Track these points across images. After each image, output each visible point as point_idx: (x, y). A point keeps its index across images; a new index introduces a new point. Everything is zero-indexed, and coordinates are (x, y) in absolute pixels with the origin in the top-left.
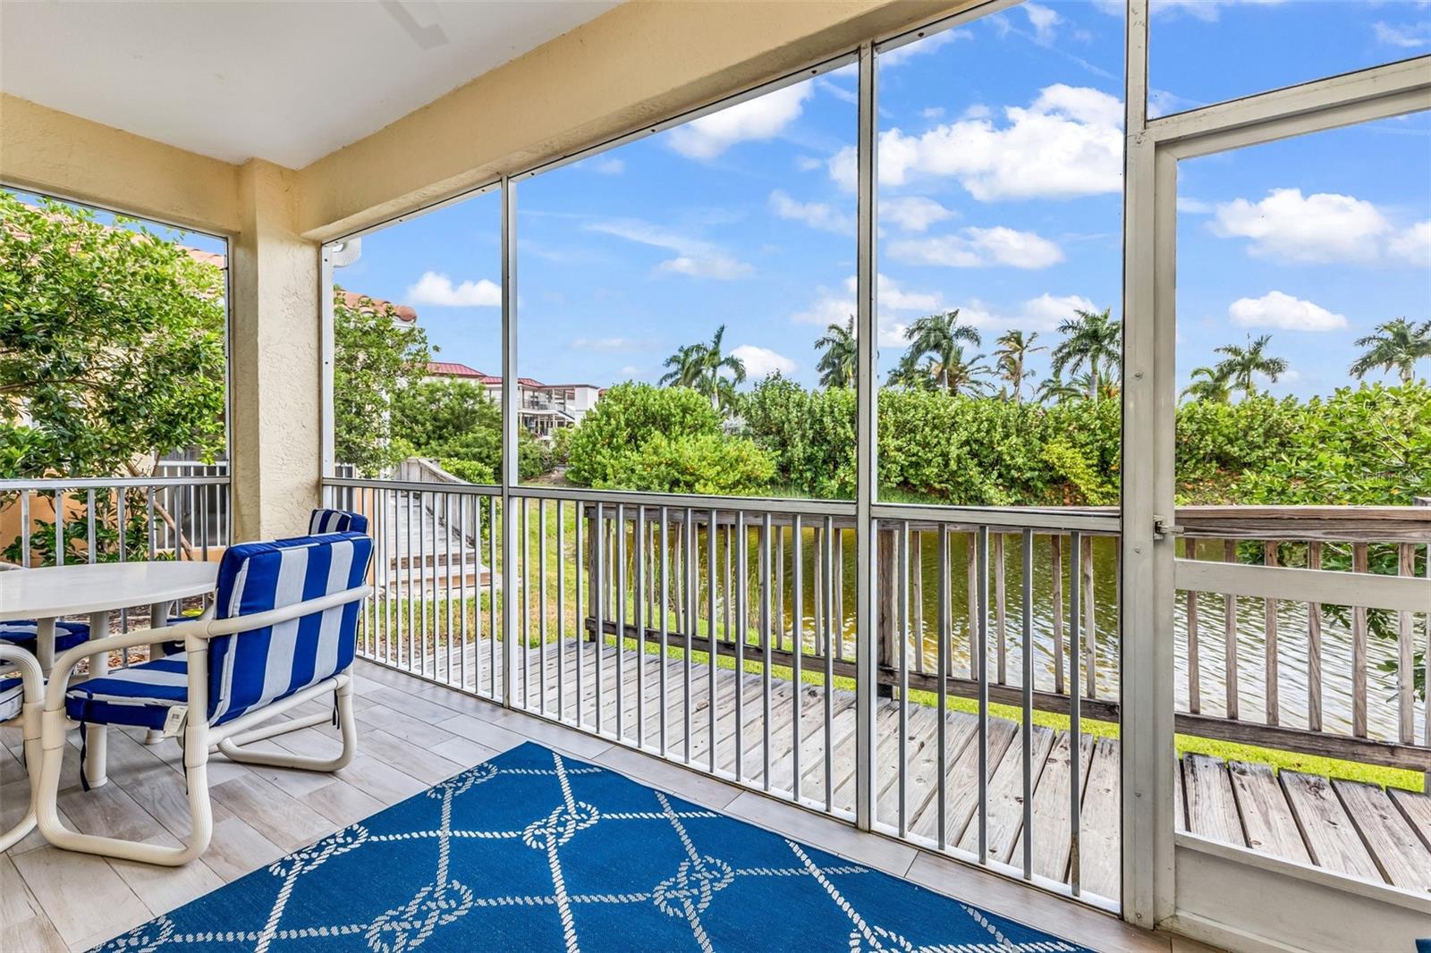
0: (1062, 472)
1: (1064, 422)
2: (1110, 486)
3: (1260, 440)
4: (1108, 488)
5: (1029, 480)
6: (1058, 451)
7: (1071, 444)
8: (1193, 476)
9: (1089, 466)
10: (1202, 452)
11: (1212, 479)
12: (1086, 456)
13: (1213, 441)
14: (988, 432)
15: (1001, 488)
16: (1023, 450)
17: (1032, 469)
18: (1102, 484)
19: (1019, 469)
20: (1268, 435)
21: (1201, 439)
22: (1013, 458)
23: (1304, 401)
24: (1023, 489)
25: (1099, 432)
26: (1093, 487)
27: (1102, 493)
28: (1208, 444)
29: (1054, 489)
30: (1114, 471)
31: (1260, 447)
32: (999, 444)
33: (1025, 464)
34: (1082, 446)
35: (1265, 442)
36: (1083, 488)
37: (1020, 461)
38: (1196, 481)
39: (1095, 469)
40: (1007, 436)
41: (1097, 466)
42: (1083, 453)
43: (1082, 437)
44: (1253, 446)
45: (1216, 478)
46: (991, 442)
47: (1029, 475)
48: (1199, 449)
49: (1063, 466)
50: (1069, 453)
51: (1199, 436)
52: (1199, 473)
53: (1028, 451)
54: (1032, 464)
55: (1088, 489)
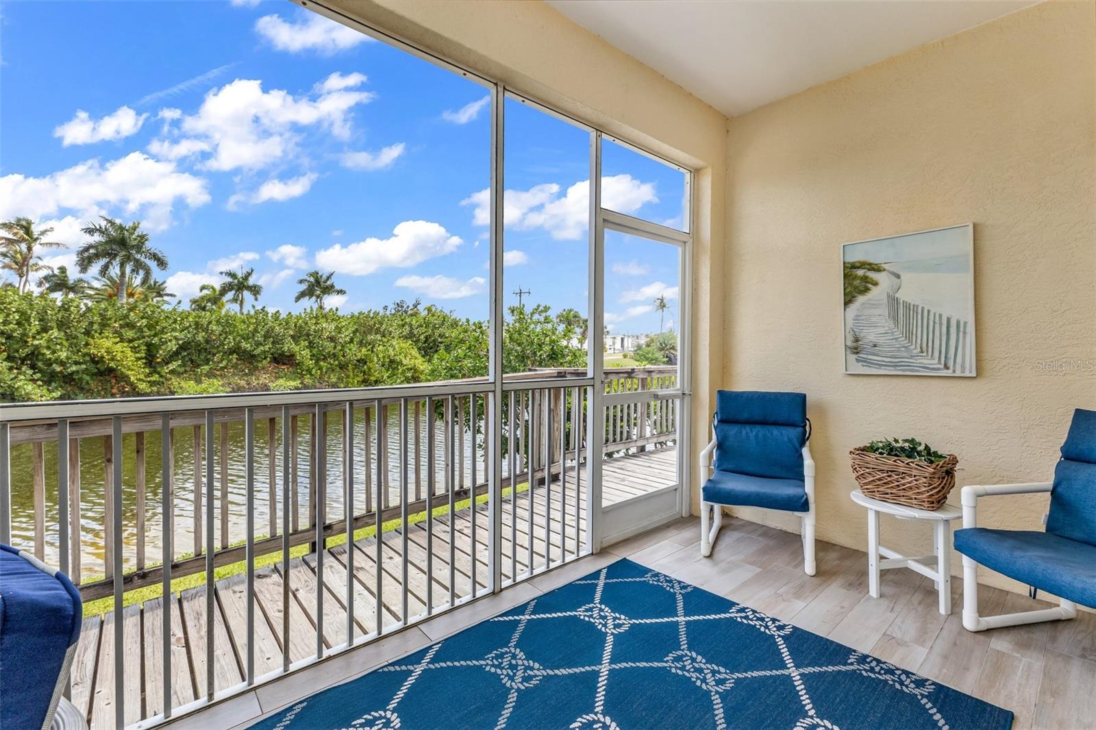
0: (112, 364)
1: (110, 319)
2: (157, 376)
3: (261, 339)
4: (155, 378)
5: (73, 373)
6: (106, 345)
7: (118, 339)
8: (221, 365)
9: (138, 359)
10: (226, 347)
11: (232, 367)
12: (135, 350)
13: (234, 339)
14: (19, 323)
15: (40, 383)
16: (65, 343)
17: (76, 363)
18: (150, 374)
19: (62, 363)
20: (266, 337)
21: (225, 339)
22: (54, 352)
23: (283, 315)
24: (65, 383)
25: (145, 329)
26: (142, 377)
27: (149, 382)
28: (230, 342)
29: (100, 381)
30: (158, 363)
31: (261, 344)
32: (34, 338)
33: (68, 358)
34: (130, 341)
35: (264, 341)
36: (132, 378)
37: (63, 355)
38: (222, 368)
39: (144, 361)
40: (45, 329)
41: (146, 358)
42: (131, 347)
43: (130, 334)
44: (258, 344)
45: (235, 366)
46: (24, 335)
47: (74, 368)
48: (224, 345)
49: (112, 359)
50: (119, 347)
51: (224, 336)
52: (224, 363)
53: (71, 345)
54: (75, 358)
55: (137, 380)
